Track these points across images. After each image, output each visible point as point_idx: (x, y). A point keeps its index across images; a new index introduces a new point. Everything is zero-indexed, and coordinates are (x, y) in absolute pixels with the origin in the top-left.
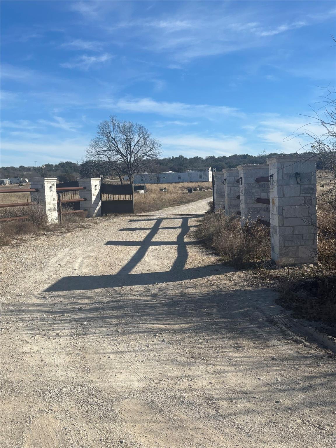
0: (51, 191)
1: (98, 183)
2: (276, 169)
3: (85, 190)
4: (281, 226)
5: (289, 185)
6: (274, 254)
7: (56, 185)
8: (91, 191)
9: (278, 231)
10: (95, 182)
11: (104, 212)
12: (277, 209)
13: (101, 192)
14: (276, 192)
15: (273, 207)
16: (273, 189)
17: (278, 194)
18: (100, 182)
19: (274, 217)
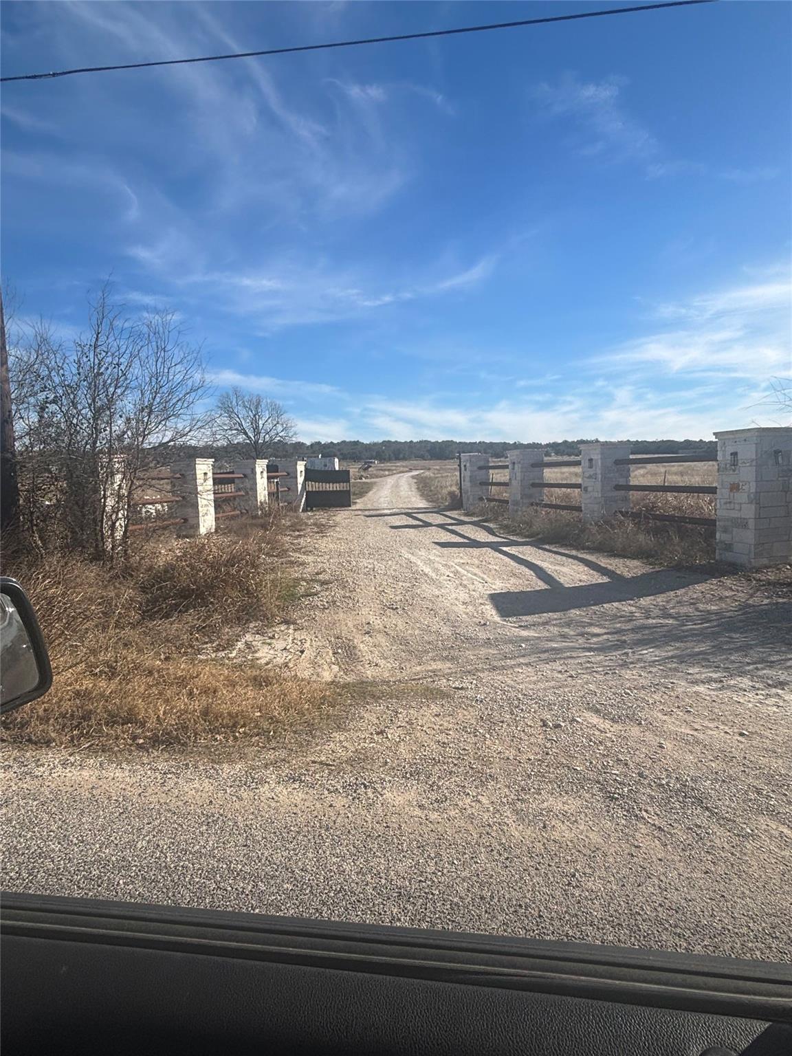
0: (261, 478)
1: (303, 468)
2: (754, 445)
3: (288, 477)
4: (757, 517)
5: (767, 465)
6: (731, 553)
7: (266, 469)
8: (297, 478)
9: (751, 524)
10: (301, 466)
11: (309, 506)
12: (752, 495)
13: (306, 479)
14: (747, 474)
15: (732, 494)
16: (734, 471)
17: (756, 477)
18: (305, 466)
19: (737, 507)
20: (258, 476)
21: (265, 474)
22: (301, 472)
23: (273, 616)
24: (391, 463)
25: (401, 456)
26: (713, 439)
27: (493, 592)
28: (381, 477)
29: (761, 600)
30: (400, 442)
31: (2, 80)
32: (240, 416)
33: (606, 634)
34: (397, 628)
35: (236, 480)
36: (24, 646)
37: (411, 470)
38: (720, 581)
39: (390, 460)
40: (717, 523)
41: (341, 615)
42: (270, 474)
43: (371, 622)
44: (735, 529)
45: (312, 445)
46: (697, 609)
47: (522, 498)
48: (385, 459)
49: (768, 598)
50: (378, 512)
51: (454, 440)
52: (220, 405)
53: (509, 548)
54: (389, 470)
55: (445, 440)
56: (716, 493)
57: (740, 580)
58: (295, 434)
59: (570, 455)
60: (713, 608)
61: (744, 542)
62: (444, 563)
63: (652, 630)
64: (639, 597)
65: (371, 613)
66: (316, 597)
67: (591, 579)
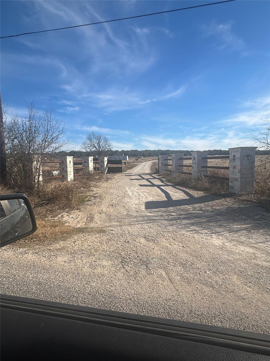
0: (91, 163)
1: (107, 159)
2: (240, 153)
3: (102, 162)
4: (241, 177)
5: (244, 160)
6: (233, 190)
7: (93, 160)
8: (104, 163)
9: (239, 180)
10: (106, 159)
11: (109, 172)
12: (239, 170)
13: (108, 163)
14: (238, 163)
15: (234, 170)
16: (234, 162)
17: (240, 164)
18: (108, 159)
19: (235, 174)
20: (90, 162)
21: (92, 161)
22: (106, 161)
23: (74, 207)
24: (147, 157)
25: (151, 155)
26: (228, 150)
27: (147, 201)
28: (142, 162)
29: (236, 206)
30: (151, 150)
31: (1, 38)
32: (94, 142)
33: (176, 215)
34: (110, 212)
35: (83, 163)
36: (27, 217)
37: (153, 160)
38: (225, 199)
39: (147, 156)
40: (230, 179)
41: (95, 207)
42: (94, 161)
43: (103, 210)
44: (234, 182)
45: (121, 151)
46: (212, 208)
47: (175, 170)
48: (145, 156)
49: (238, 205)
50: (131, 174)
51: (170, 150)
52: (87, 138)
53: (163, 187)
54: (145, 160)
55: (167, 150)
56: (229, 169)
57: (232, 199)
58: (112, 148)
59: (210, 155)
60: (218, 208)
61: (236, 186)
62: (137, 191)
63: (191, 215)
64: (195, 204)
65: (105, 207)
66: (90, 202)
67: (183, 198)
